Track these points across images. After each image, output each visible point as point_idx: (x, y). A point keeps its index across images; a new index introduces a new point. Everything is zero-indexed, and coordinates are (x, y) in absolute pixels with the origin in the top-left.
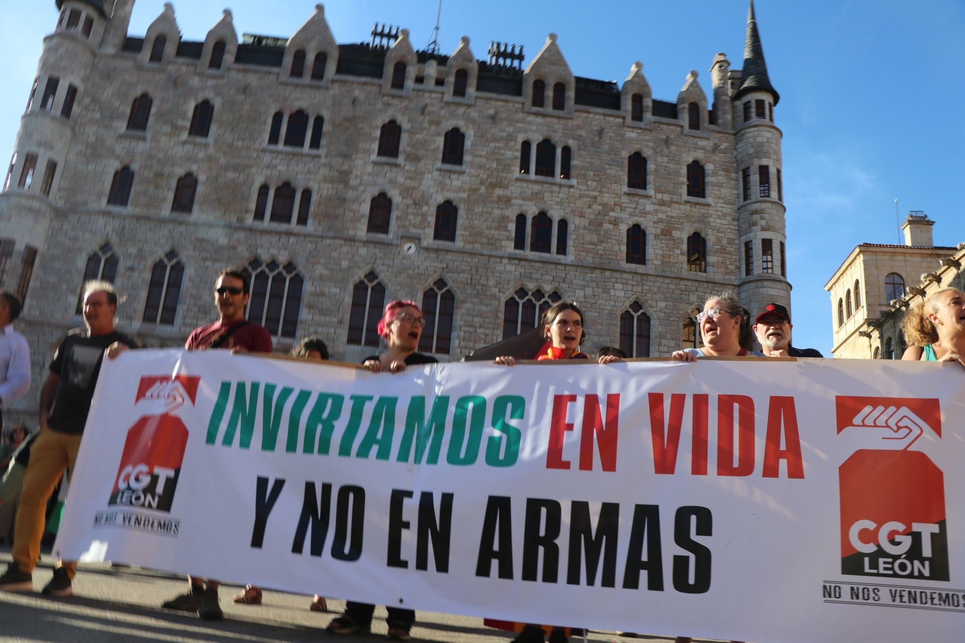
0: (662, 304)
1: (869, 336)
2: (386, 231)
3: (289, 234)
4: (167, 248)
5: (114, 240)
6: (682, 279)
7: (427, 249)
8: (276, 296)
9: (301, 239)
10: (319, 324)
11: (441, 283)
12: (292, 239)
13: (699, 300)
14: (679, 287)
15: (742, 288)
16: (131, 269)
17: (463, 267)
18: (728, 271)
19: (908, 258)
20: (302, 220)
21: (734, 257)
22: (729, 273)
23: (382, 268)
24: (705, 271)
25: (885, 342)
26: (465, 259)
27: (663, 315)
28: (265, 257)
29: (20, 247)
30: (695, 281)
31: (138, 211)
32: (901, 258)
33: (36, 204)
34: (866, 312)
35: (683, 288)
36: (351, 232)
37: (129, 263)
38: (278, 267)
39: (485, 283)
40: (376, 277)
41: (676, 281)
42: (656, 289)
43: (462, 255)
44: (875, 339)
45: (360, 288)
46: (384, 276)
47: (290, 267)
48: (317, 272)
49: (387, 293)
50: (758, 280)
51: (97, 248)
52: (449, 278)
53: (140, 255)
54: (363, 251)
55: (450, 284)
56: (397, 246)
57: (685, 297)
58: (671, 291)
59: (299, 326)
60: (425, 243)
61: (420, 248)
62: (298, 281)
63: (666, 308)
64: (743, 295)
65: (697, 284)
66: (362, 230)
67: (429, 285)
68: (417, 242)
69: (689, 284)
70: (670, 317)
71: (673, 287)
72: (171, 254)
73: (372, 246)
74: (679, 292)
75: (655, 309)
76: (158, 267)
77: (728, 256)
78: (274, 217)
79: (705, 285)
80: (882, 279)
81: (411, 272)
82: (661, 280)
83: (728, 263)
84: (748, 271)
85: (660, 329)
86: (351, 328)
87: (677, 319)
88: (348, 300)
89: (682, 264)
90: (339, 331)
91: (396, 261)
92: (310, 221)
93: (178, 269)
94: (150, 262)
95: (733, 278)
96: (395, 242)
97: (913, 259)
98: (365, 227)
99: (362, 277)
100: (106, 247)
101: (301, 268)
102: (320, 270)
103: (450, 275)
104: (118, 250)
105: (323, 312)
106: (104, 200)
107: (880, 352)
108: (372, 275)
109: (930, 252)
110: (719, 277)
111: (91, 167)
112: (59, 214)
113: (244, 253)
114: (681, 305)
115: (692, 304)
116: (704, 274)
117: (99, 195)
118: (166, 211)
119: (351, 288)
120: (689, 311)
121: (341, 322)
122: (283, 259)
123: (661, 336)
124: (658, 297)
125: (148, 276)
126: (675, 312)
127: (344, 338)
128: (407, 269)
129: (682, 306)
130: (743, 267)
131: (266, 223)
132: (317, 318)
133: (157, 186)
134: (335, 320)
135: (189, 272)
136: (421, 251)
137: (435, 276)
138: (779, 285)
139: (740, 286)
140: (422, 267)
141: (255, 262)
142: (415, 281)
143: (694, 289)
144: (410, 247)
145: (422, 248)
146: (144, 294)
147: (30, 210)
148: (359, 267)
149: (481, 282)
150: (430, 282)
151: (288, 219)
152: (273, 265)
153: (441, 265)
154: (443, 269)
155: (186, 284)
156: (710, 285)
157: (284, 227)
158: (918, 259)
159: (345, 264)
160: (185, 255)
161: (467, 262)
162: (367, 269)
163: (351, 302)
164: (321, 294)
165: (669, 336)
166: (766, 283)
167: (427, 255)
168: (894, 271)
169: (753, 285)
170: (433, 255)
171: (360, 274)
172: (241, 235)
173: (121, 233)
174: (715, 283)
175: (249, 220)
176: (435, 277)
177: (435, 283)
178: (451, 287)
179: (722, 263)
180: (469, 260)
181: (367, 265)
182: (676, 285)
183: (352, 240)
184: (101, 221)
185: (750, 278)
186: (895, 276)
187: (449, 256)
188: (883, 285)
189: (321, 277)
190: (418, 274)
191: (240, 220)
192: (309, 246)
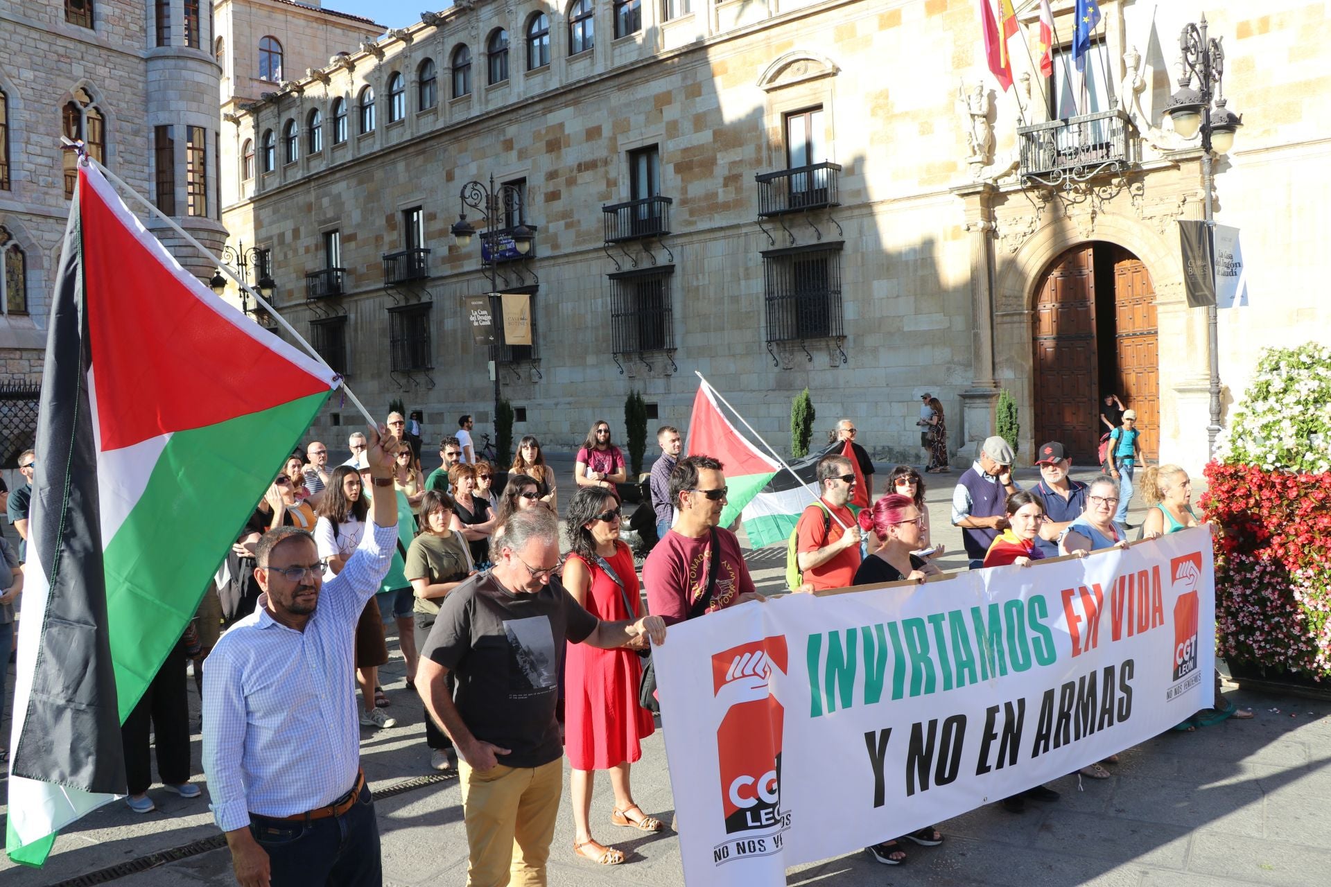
0: (28, 74)
1: (237, 121)
6: (59, 35)
13: (88, 75)
14: (54, 48)
15: (151, 64)
18: (128, 32)
19: (289, 18)
21: (137, 11)
22: (131, 37)
24: (92, 27)
25: (261, 134)
27: (31, 92)
30: (80, 42)
32: (280, 17)
34: (232, 87)
35: (61, 51)
41: (50, 38)
42: (16, 47)
44: (246, 128)
50: (179, 57)
57: (64, 67)
58: (42, 53)
63: (34, 81)
64: (153, 76)
65: (83, 47)
69: (71, 45)
70: (41, 96)
71: (45, 46)
74: (55, 57)
75: (16, 81)
77: (129, 8)
79: (96, 50)
80: (256, 43)
82: (24, 31)
83: (129, 19)
84: (160, 41)
85: (27, 115)
87: (53, 102)
89: (57, 9)
95: (137, 45)
97: (295, 21)
107: (252, 146)
109: (317, 15)
110: (115, 42)
114: (59, 80)
115: (76, 81)
116: (91, 32)
120: (72, 91)
123: (30, 128)
124: (20, 60)
126: (50, 90)
129: (61, 81)
130: (153, 31)
138: (208, 68)
139: (147, 60)
143: (79, 55)
156: (103, 52)
158: (302, 22)
165: (42, 129)
166: (191, 64)
168: (272, 34)
169: (172, 62)
174: (110, 50)
179: (120, 18)
182: (50, 44)
185: (162, 50)
186: (272, 41)
188: (256, 51)
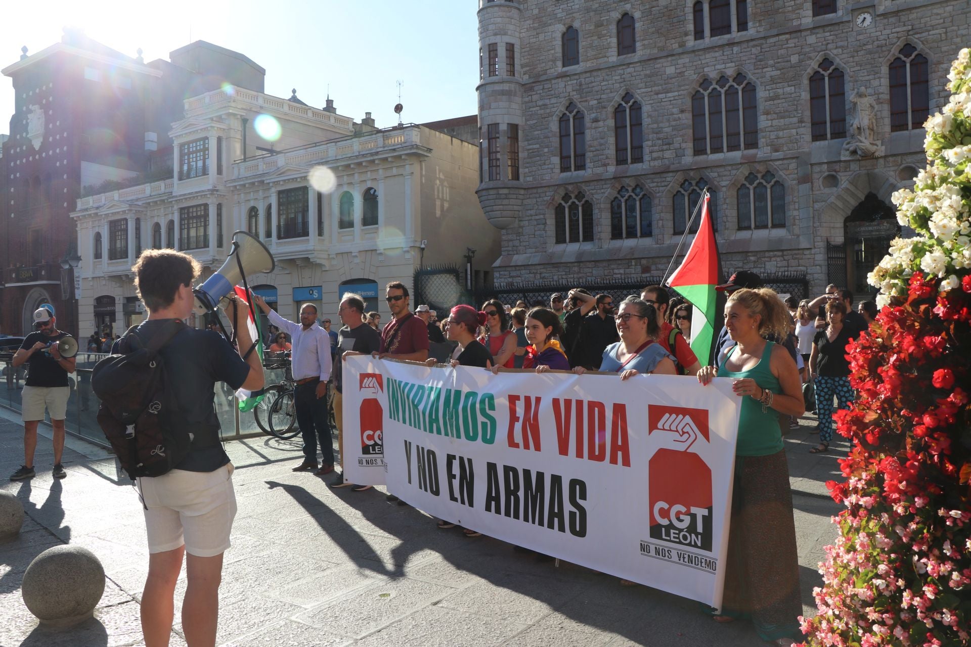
2: (834, 10)
3: (731, 44)
4: (622, 92)
5: (576, 97)
7: (885, 15)
8: (732, 110)
9: (745, 45)
10: (780, 129)
11: (908, 48)
12: (735, 49)
16: (596, 120)
17: (933, 23)
20: (742, 26)
23: (835, 52)
26: (935, 11)
28: (713, 75)
29: (503, 127)
31: (589, 64)
33: (506, 87)
36: (795, 23)
37: (593, 115)
38: (728, 81)
39: (964, 32)
40: (832, 63)
43: (929, 8)
45: (816, 79)
46: (840, 60)
47: (740, 77)
48: (768, 75)
49: (846, 77)
51: (563, 109)
52: (915, 40)
53: (601, 106)
54: (812, 39)
55: (920, 46)
56: (849, 22)
59: (760, 135)
60: (881, 9)
61: (876, 16)
62: (750, 89)
66: (807, 18)
67: (894, 55)
68: (871, 10)
72: (627, 96)
73: (820, 30)
76: (619, 111)
78: (714, 32)
81: (870, 47)
86: (813, 124)
88: (805, 95)
90: (801, 130)
91: (850, 40)
92: (750, 24)
93: (636, 108)
94: (610, 110)
96: (845, 19)
98: (810, 13)
99: (816, 67)
100: (571, 105)
101: (751, 76)
102: (770, 72)
103: (916, 36)
104: (581, 106)
105: (781, 116)
106: (560, 64)
108: (826, 62)
111: (541, 37)
112: (527, 88)
113: (692, 76)
117: (554, 61)
118: (613, 57)
119: (806, 82)
121: (801, 121)
122: (730, 72)
125: (611, 122)
127: (808, 137)
128: (865, 45)
131: (708, 40)
132: (775, 123)
133: (600, 37)
134: (795, 120)
135: (646, 109)
136: (878, 18)
137: (898, 43)
140: (882, 37)
141: (705, 82)
142: (876, 56)
144: (865, 18)
145: (878, 16)
146: (612, 140)
147: (503, 93)
148: (810, 58)
149: (960, 32)
150: (895, 51)
151: (727, 29)
152: (722, 80)
153: (905, 28)
154: (909, 31)
155: (646, 121)
157: (725, 38)
159: (794, 59)
160: (639, 94)
161: (938, 14)
162: (819, 58)
163: (808, 97)
164: (776, 97)
167: (886, 21)
170: (892, 20)
171: (814, 65)
172: (685, 59)
173: (580, 89)
175: (691, 42)
176: (900, 44)
177: (901, 52)
178: (922, 49)
180: (940, 11)
181: (819, 52)
183: (798, 31)
184: (561, 84)
187: (913, 15)
189: (773, 80)
190: (878, 47)
191: (682, 45)
192: (754, 50)
